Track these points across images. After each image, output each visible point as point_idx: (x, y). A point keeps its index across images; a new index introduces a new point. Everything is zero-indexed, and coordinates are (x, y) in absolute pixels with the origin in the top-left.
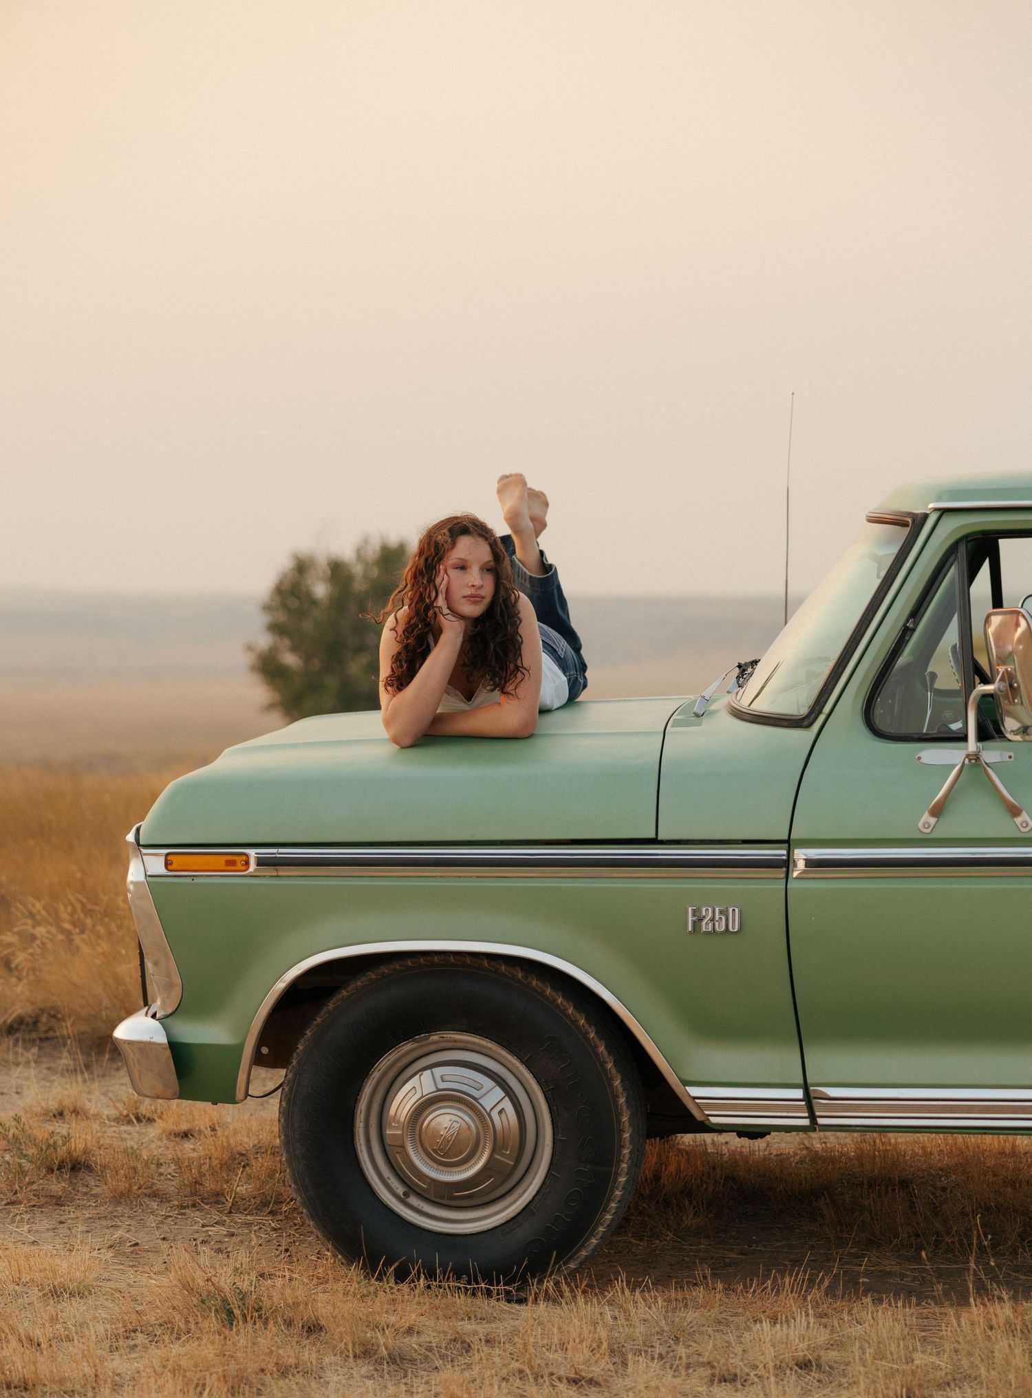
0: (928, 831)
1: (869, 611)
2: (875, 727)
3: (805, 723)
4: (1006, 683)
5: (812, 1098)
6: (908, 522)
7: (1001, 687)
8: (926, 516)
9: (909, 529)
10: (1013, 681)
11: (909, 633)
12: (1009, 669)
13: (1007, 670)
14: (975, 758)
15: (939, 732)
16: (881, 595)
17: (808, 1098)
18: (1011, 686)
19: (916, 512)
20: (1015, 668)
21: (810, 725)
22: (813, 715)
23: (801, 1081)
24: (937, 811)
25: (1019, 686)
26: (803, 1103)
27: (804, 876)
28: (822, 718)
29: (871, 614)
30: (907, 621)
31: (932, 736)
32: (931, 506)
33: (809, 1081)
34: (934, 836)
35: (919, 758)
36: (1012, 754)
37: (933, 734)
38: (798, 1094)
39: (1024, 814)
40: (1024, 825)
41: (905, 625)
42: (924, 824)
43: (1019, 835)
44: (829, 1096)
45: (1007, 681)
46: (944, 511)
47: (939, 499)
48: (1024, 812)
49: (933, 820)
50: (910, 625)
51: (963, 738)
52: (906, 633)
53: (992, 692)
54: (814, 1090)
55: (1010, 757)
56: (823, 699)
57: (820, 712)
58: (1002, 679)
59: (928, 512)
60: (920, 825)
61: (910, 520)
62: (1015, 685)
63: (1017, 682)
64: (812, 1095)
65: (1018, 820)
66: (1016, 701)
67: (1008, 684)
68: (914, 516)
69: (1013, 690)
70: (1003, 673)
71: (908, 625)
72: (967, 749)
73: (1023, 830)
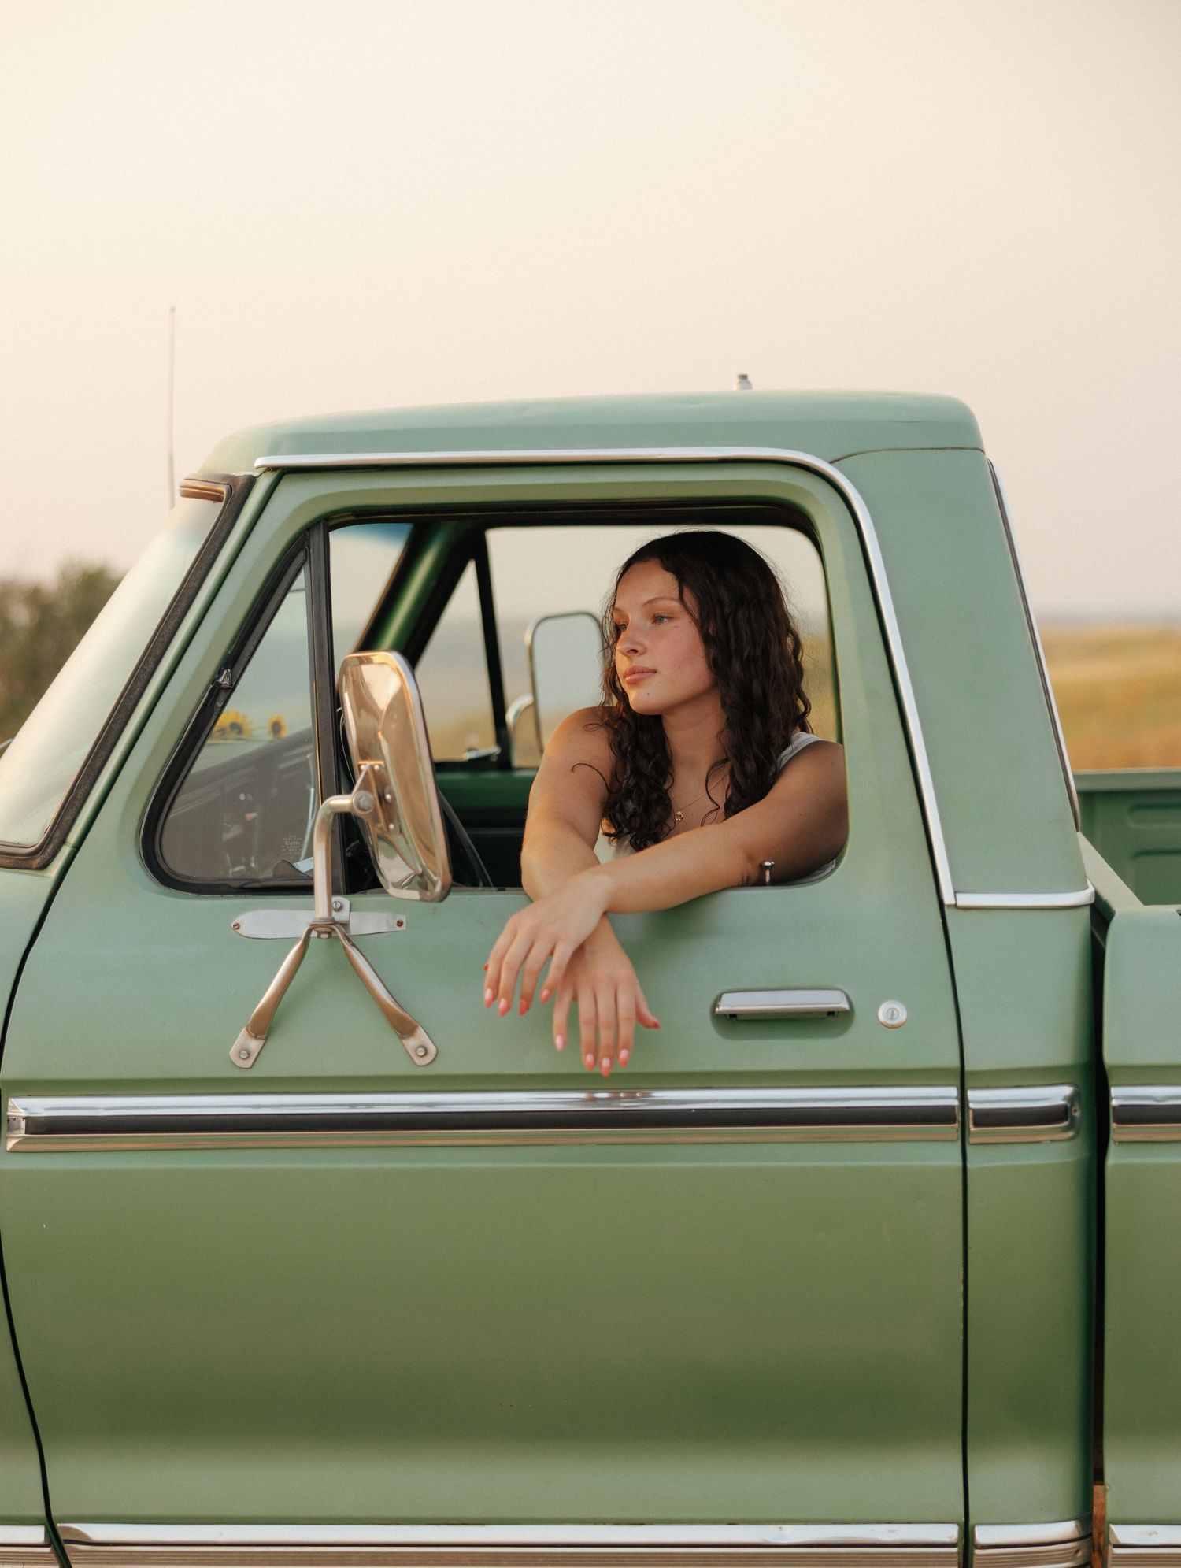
0: (249, 1063)
1: (150, 655)
2: (164, 867)
3: (38, 860)
4: (372, 792)
5: (62, 1542)
6: (222, 493)
7: (361, 802)
8: (251, 482)
9: (221, 505)
10: (387, 790)
11: (223, 696)
12: (377, 767)
13: (372, 767)
14: (330, 929)
15: (275, 876)
16: (171, 626)
17: (54, 1539)
18: (382, 798)
19: (236, 474)
20: (385, 764)
21: (44, 866)
22: (51, 847)
23: (41, 1512)
24: (265, 1026)
25: (394, 799)
26: (48, 1550)
27: (22, 1147)
28: (65, 851)
29: (151, 660)
30: (219, 672)
31: (264, 884)
32: (259, 462)
33: (54, 1513)
34: (257, 1073)
35: (237, 926)
36: (403, 918)
37: (266, 880)
38: (37, 1534)
39: (420, 1031)
40: (422, 1054)
41: (214, 681)
42: (240, 1053)
43: (412, 1072)
44: (89, 1538)
45: (375, 790)
46: (283, 473)
47: (274, 450)
48: (420, 1028)
49: (255, 1045)
50: (224, 680)
51: (308, 890)
52: (217, 696)
53: (347, 810)
54: (61, 1528)
55: (400, 924)
56: (69, 818)
57: (63, 842)
58: (366, 786)
59: (255, 474)
60: (233, 1052)
61: (224, 489)
62: (388, 797)
63: (391, 793)
64: (63, 1537)
65: (411, 1043)
66: (392, 826)
67: (376, 795)
68: (231, 481)
69: (387, 807)
70: (367, 773)
71: (220, 680)
72: (312, 908)
73: (420, 1062)
